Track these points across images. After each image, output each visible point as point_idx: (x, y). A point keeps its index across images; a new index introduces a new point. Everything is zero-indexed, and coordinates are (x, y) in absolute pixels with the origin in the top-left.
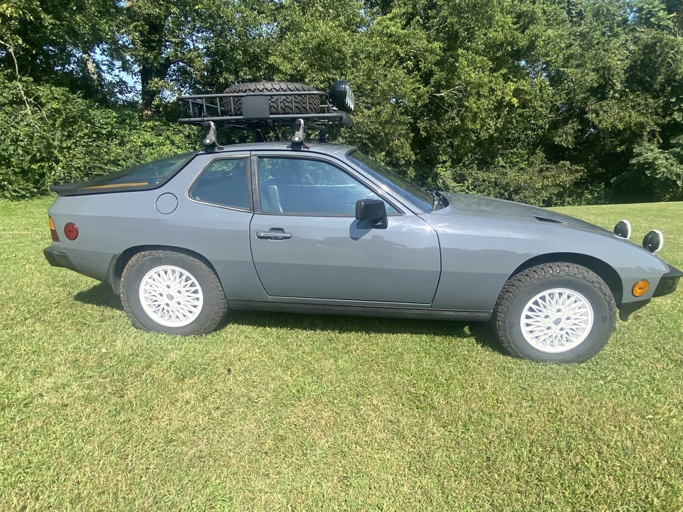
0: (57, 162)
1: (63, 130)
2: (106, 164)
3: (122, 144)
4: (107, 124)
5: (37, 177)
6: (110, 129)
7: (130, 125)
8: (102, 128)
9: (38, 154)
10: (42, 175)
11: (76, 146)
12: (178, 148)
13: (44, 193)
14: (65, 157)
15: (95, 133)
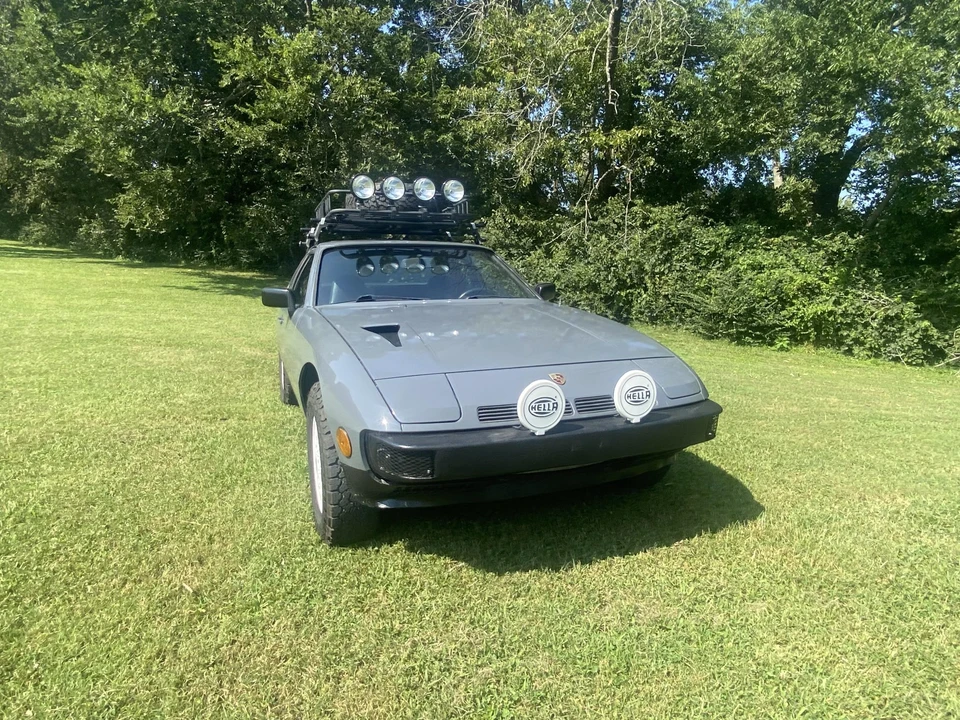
0: (646, 289)
1: (661, 253)
2: (695, 292)
3: (724, 268)
4: (710, 243)
5: (621, 304)
6: (712, 249)
7: (745, 243)
8: (703, 249)
9: (628, 280)
10: (629, 303)
11: (670, 271)
12: (804, 271)
13: (626, 321)
14: (654, 284)
15: (695, 255)
